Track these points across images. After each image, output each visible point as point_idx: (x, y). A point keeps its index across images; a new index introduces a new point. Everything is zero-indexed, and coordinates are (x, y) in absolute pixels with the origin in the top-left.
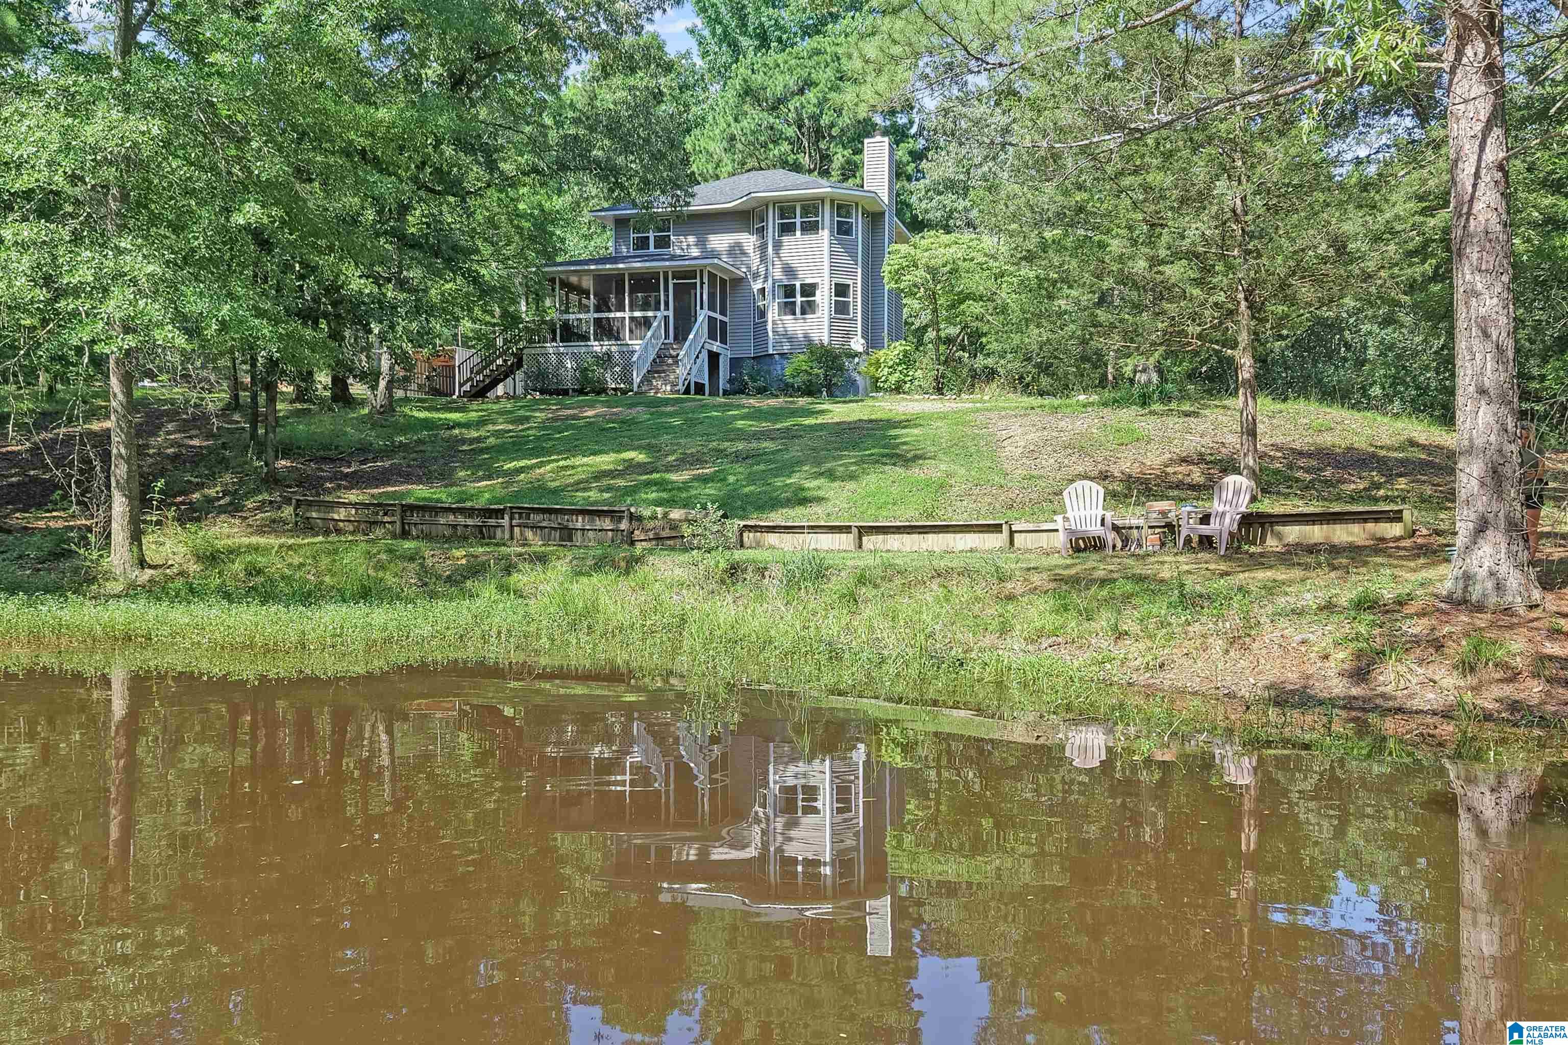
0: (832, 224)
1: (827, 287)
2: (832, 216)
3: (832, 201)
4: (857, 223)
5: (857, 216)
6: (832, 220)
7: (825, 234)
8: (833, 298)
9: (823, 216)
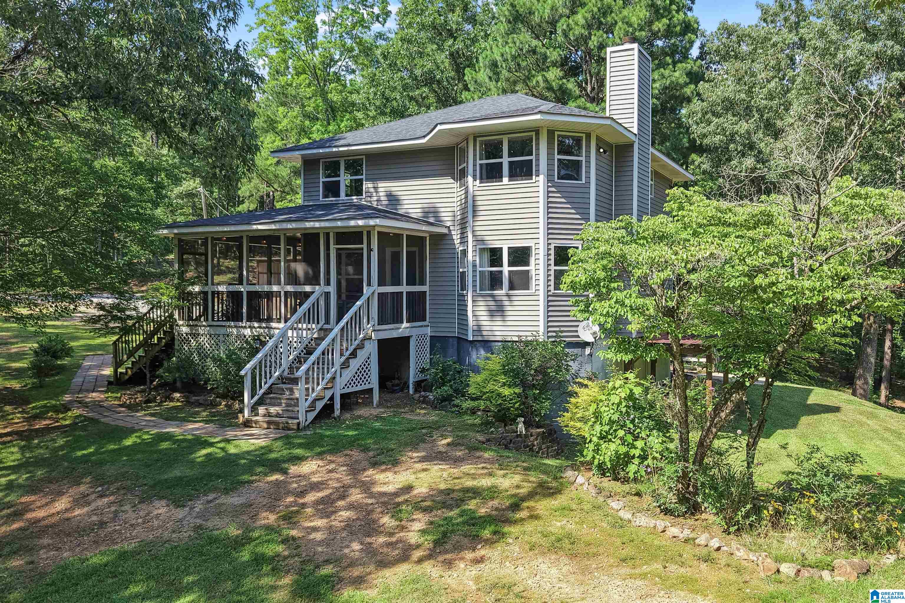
0: (550, 165)
1: (542, 252)
2: (550, 154)
3: (551, 133)
4: (588, 162)
5: (588, 151)
6: (550, 159)
7: (541, 180)
8: (553, 268)
9: (538, 155)
